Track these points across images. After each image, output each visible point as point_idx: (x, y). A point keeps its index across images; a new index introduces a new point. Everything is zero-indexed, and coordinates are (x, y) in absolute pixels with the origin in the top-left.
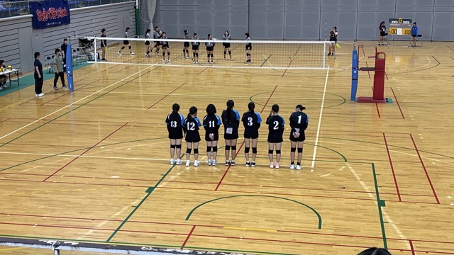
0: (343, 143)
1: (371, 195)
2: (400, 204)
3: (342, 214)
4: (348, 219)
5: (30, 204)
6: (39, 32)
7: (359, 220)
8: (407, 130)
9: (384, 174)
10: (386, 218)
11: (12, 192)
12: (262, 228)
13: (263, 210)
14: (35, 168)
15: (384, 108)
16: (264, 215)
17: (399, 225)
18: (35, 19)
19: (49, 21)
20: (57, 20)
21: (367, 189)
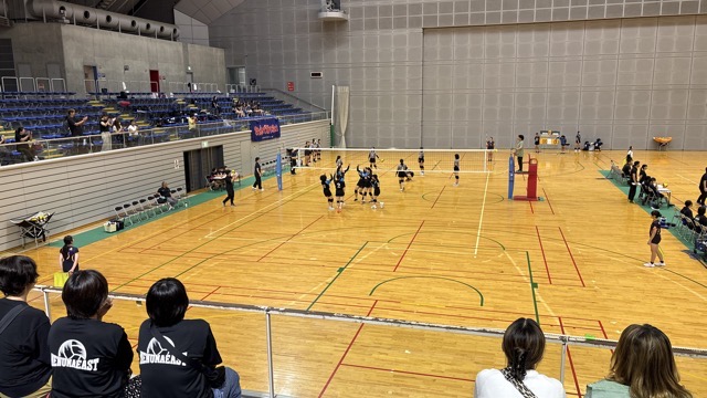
0: (501, 234)
1: (525, 279)
2: (551, 286)
3: (501, 294)
4: (506, 298)
5: (248, 280)
6: (256, 144)
7: (516, 299)
8: (557, 224)
9: (537, 261)
10: (538, 298)
11: (233, 270)
12: (432, 304)
13: (434, 289)
14: (250, 251)
15: (537, 206)
16: (434, 293)
17: (549, 304)
18: (253, 134)
19: (264, 135)
20: (270, 135)
21: (522, 273)
